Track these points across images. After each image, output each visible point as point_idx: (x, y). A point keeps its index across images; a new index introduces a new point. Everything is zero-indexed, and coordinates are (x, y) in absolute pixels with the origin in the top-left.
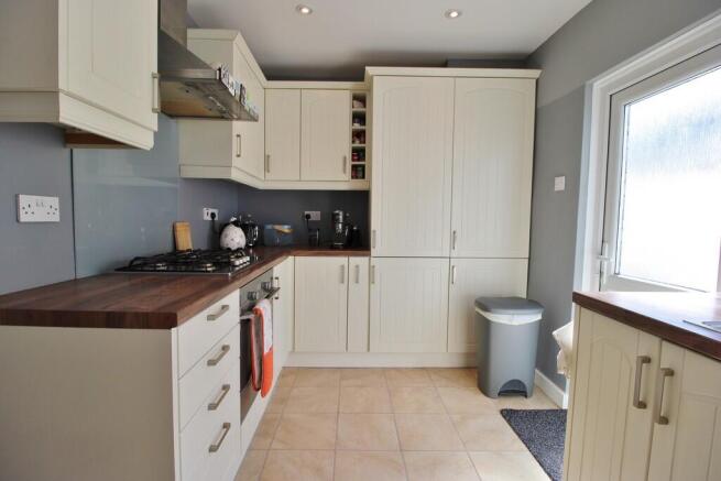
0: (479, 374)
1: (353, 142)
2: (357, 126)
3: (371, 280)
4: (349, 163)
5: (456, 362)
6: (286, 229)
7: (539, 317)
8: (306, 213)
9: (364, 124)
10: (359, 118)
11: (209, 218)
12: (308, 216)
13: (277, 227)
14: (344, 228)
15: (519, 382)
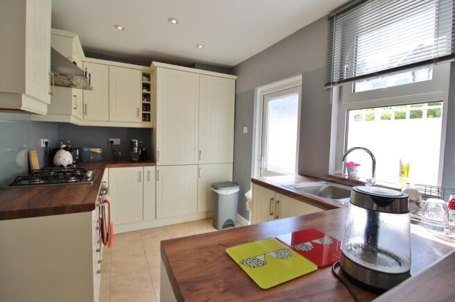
0: (214, 221)
1: (143, 100)
2: (145, 91)
3: (157, 179)
4: (141, 112)
5: (203, 217)
6: (98, 151)
7: (238, 190)
8: (111, 140)
9: (149, 90)
10: (146, 86)
11: (44, 145)
12: (112, 142)
13: (92, 150)
14: (138, 150)
15: (230, 220)
